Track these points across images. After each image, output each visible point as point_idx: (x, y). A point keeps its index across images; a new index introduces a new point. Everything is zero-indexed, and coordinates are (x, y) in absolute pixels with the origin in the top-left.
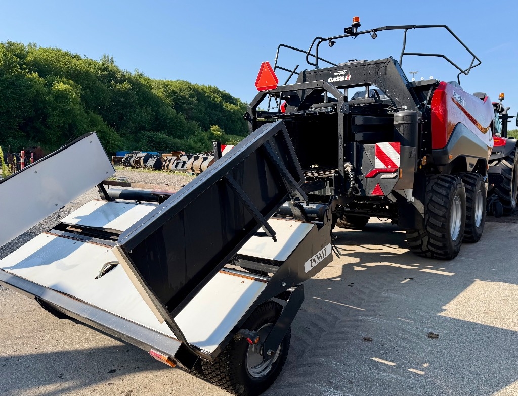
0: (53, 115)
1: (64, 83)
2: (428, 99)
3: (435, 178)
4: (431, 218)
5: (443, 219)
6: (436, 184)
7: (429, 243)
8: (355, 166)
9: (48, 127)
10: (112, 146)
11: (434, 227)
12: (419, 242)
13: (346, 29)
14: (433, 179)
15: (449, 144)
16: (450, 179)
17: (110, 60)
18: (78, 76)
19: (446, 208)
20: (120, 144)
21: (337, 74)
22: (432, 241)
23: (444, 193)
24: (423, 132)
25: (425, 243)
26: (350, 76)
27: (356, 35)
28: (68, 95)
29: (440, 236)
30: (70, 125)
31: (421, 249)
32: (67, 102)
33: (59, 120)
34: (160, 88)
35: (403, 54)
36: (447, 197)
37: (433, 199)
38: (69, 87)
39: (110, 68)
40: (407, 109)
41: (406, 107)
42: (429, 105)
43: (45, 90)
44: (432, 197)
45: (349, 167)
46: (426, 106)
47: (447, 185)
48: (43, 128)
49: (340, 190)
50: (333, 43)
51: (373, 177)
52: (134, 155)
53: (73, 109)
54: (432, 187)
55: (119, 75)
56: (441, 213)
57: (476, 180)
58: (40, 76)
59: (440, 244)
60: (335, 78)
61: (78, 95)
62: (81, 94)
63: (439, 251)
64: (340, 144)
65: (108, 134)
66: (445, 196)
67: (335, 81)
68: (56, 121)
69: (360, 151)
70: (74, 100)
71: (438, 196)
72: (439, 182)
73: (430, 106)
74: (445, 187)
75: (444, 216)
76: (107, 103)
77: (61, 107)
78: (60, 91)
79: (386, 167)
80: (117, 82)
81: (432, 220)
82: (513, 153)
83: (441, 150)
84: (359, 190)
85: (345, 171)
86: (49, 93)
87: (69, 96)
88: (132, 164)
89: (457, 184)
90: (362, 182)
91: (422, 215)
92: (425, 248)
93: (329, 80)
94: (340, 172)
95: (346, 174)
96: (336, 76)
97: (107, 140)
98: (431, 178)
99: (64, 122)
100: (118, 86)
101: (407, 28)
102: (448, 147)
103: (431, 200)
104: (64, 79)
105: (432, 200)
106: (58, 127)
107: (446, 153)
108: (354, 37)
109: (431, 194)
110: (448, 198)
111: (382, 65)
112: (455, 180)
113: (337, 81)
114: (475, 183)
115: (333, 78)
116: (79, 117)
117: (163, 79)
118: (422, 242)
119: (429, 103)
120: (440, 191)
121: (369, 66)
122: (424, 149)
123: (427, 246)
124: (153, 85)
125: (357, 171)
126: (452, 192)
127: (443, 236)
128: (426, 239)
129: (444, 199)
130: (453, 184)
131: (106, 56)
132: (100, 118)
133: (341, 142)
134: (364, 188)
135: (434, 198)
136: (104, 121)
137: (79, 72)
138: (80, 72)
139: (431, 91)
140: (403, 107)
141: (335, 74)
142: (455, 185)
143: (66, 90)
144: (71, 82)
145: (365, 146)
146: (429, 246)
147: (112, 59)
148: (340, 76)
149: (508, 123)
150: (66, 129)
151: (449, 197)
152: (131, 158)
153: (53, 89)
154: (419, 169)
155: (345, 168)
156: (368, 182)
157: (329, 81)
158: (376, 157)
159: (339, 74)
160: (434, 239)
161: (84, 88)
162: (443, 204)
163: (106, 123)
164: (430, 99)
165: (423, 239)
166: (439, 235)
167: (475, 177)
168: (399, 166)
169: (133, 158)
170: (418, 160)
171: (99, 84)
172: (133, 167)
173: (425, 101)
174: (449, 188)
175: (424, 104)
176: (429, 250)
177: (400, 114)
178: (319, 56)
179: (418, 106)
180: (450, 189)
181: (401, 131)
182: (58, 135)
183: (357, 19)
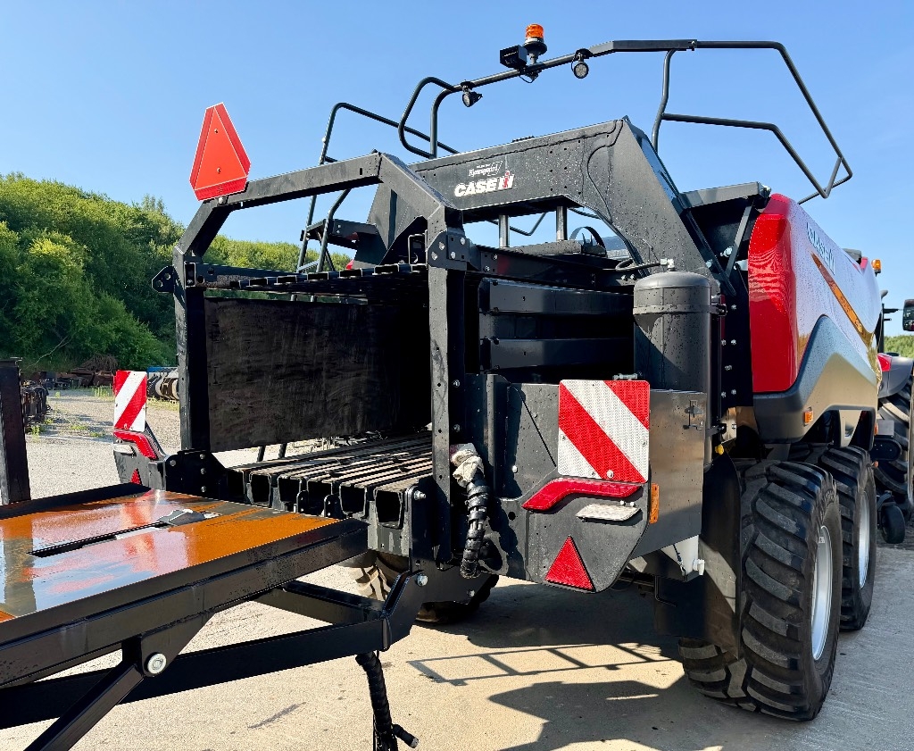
0: (27, 298)
1: (53, 241)
2: (738, 241)
3: (761, 476)
4: (754, 606)
5: (790, 611)
6: (765, 493)
7: (748, 681)
8: (491, 461)
9: (19, 320)
10: (140, 358)
11: (761, 632)
12: (719, 675)
13: (503, 53)
14: (754, 478)
15: (803, 379)
16: (803, 481)
17: (156, 206)
18: (84, 229)
19: (800, 575)
20: (157, 353)
21: (478, 172)
22: (756, 675)
23: (792, 527)
24: (723, 342)
25: (738, 679)
26: (511, 179)
27: (533, 72)
28: (60, 262)
29: (781, 664)
30: (60, 317)
31: (726, 693)
32: (57, 276)
33: (39, 308)
34: (241, 256)
35: (665, 117)
36: (799, 538)
37: (759, 542)
38: (63, 248)
39: (150, 217)
40: (673, 270)
41: (671, 262)
42: (740, 263)
43: (16, 254)
44: (755, 537)
45: (467, 463)
46: (730, 265)
47: (797, 500)
48: (8, 323)
49: (436, 549)
50: (474, 98)
51: (553, 510)
52: (164, 375)
53: (68, 288)
54: (754, 503)
55: (165, 230)
56: (784, 592)
57: (858, 465)
58: (11, 228)
59: (783, 688)
60: (471, 184)
61: (79, 264)
62: (85, 261)
63: (779, 706)
64: (435, 381)
65: (134, 336)
66: (794, 536)
67: (473, 192)
68: (34, 311)
69: (509, 407)
70: (71, 272)
71: (774, 534)
72: (774, 488)
73: (743, 264)
74: (791, 506)
75: (793, 602)
76: (138, 278)
77: (44, 284)
78: (44, 255)
79: (597, 476)
80: (159, 243)
81: (758, 613)
82: (908, 388)
83: (784, 396)
84: (504, 554)
85: (453, 479)
86: (23, 259)
87: (61, 266)
88: (159, 392)
89: (824, 494)
90: (512, 524)
91: (729, 601)
92: (735, 691)
93: (457, 190)
94: (438, 481)
95: (459, 492)
96: (476, 179)
97: (131, 346)
98: (749, 473)
99: (48, 312)
100: (160, 248)
101: (671, 47)
102: (802, 387)
103: (753, 546)
104: (56, 235)
105: (756, 547)
106: (38, 321)
107: (794, 404)
108: (529, 79)
109: (752, 526)
110: (804, 543)
111: (601, 141)
112: (817, 482)
113: (478, 191)
114: (855, 474)
115: (467, 183)
116: (79, 304)
117: (254, 241)
118: (729, 675)
119: (742, 254)
120: (779, 518)
121: (565, 145)
122: (729, 394)
123: (744, 688)
124: (230, 248)
125: (497, 478)
126: (813, 520)
127: (793, 665)
128: (739, 670)
129: (791, 547)
130: (814, 495)
131: (150, 197)
132: (120, 306)
133: (440, 374)
134: (520, 548)
135: (765, 542)
136: (128, 310)
137: (87, 222)
138: (90, 223)
139: (745, 219)
140: (663, 262)
141: (472, 173)
142: (820, 496)
143: (56, 253)
144: (69, 239)
145: (526, 388)
146: (749, 689)
147: (160, 204)
148: (485, 177)
149: (885, 322)
150: (53, 325)
151: (807, 539)
152: (157, 381)
153: (32, 251)
154: (715, 454)
155: (453, 467)
156: (534, 527)
157: (457, 194)
158: (561, 433)
159: (484, 172)
160: (763, 670)
161: (93, 252)
162: (788, 563)
163: (131, 315)
164: (744, 244)
165: (731, 667)
166: (780, 659)
167: (855, 459)
168: (645, 476)
169: (162, 381)
170: (714, 430)
171: (125, 244)
172: (158, 397)
173: (729, 251)
174: (804, 510)
175: (725, 260)
176: (748, 698)
177: (652, 282)
178: (439, 140)
179: (709, 264)
180: (808, 516)
181: (657, 336)
182: (36, 334)
183: (537, 30)
